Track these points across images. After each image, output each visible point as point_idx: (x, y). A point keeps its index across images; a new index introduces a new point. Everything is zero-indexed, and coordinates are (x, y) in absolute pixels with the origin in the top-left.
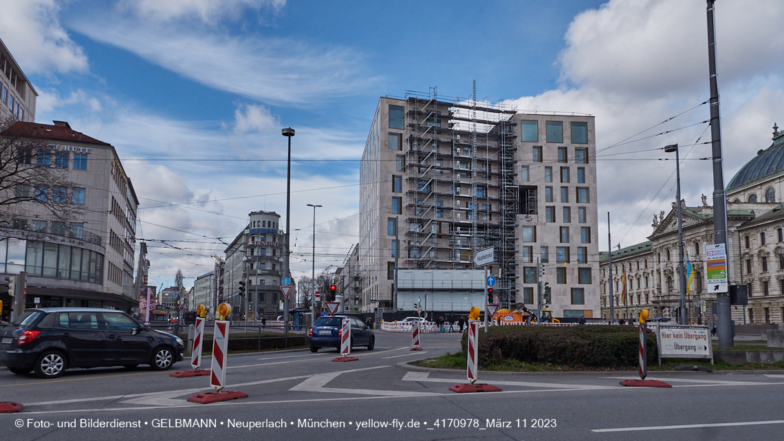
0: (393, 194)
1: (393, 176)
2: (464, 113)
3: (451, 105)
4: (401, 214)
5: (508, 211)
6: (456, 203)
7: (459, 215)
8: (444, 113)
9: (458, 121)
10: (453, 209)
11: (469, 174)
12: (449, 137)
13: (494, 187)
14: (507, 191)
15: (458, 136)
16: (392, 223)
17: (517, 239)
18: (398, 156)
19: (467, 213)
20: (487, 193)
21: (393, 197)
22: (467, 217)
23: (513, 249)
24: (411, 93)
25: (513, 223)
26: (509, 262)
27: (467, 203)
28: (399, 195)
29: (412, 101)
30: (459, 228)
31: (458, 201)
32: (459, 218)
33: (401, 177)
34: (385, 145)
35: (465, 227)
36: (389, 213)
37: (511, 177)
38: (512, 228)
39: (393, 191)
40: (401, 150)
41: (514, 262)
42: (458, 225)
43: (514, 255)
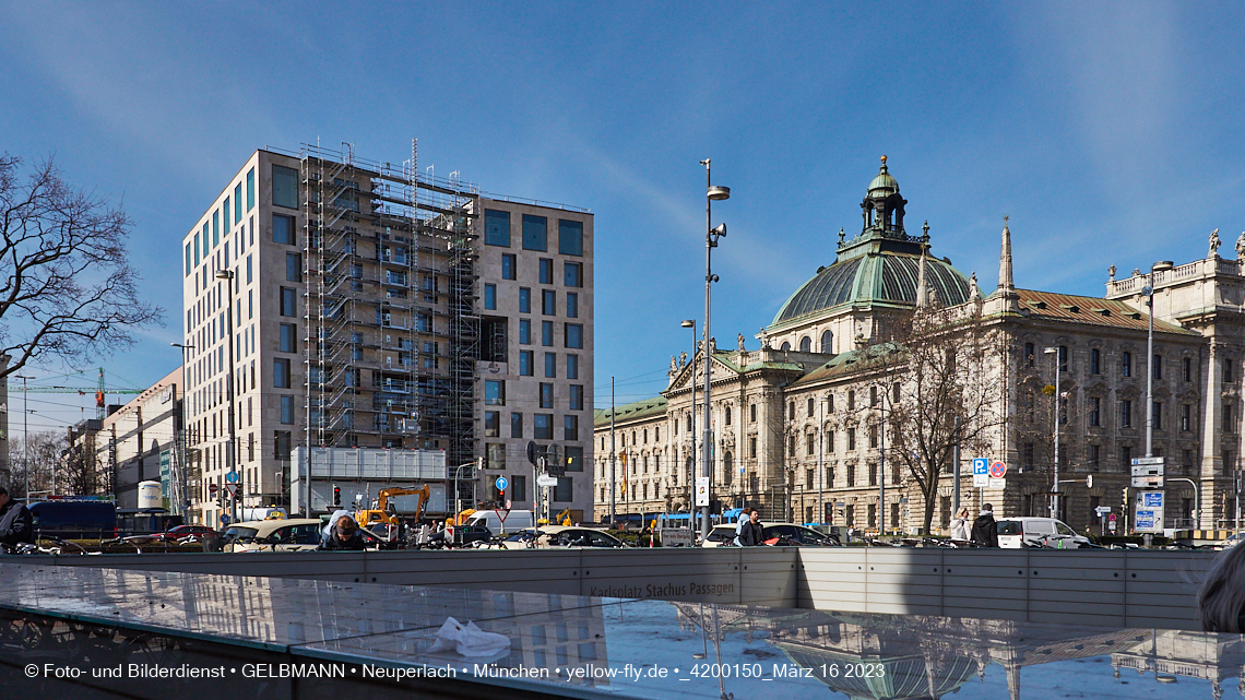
0: (282, 319)
1: (281, 287)
2: (397, 191)
3: (376, 175)
4: (295, 352)
5: (464, 355)
6: (385, 339)
7: (389, 358)
8: (365, 188)
9: (386, 203)
10: (379, 348)
11: (402, 293)
12: (373, 228)
13: (442, 316)
14: (462, 323)
15: (388, 229)
16: (279, 365)
17: (477, 401)
18: (288, 253)
19: (400, 356)
20: (431, 324)
21: (282, 324)
22: (400, 362)
23: (471, 416)
24: (311, 148)
25: (471, 375)
26: (465, 437)
27: (400, 339)
28: (292, 321)
29: (313, 161)
30: (389, 380)
31: (388, 337)
32: (389, 362)
33: (295, 290)
34: (268, 233)
35: (399, 378)
36: (276, 349)
37: (468, 304)
38: (470, 384)
39: (282, 314)
40: (294, 244)
41: (472, 436)
42: (386, 375)
43: (471, 424)
